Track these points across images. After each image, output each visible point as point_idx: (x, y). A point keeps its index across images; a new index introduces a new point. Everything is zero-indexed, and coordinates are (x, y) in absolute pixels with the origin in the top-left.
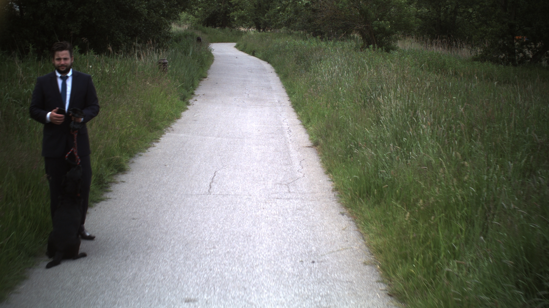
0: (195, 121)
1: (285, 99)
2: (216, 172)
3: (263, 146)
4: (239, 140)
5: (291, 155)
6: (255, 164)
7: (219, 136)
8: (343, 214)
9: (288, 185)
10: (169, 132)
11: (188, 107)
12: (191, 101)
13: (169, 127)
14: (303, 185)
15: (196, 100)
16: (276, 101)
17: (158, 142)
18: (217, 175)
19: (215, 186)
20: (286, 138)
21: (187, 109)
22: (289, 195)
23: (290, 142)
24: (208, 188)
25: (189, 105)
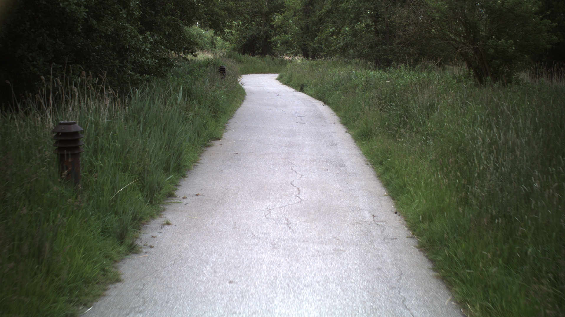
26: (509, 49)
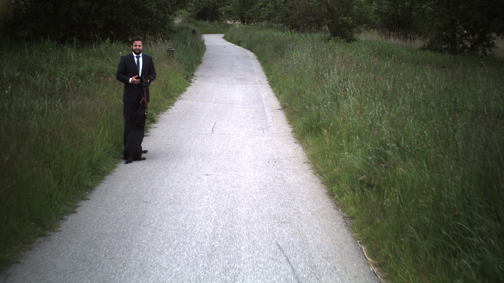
0: (197, 93)
1: (264, 79)
2: (215, 123)
3: (247, 109)
4: (230, 105)
5: (267, 114)
6: (242, 119)
7: (215, 103)
8: (296, 143)
9: (263, 130)
10: (180, 99)
11: (191, 84)
12: (192, 80)
13: (179, 96)
14: (273, 130)
15: (196, 80)
16: (257, 80)
17: (173, 106)
18: (216, 124)
19: (216, 130)
20: (263, 104)
21: (190, 85)
22: (263, 134)
23: (266, 106)
24: (212, 131)
25: (191, 83)
26: (349, 22)
